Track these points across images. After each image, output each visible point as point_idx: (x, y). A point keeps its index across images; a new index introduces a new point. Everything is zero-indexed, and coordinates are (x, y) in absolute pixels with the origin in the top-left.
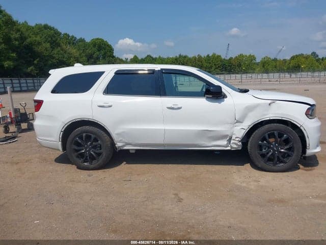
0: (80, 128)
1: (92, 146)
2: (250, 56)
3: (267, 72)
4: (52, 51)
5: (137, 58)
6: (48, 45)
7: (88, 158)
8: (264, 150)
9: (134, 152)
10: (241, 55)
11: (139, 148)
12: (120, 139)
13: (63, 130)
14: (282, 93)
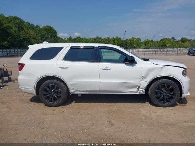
0: (48, 81)
1: (55, 92)
2: (138, 38)
3: (147, 48)
4: (19, 32)
5: (71, 38)
6: (17, 29)
7: (52, 99)
8: (158, 95)
9: (80, 95)
10: (132, 38)
11: (86, 93)
12: (73, 87)
13: (37, 82)
14: (166, 61)
